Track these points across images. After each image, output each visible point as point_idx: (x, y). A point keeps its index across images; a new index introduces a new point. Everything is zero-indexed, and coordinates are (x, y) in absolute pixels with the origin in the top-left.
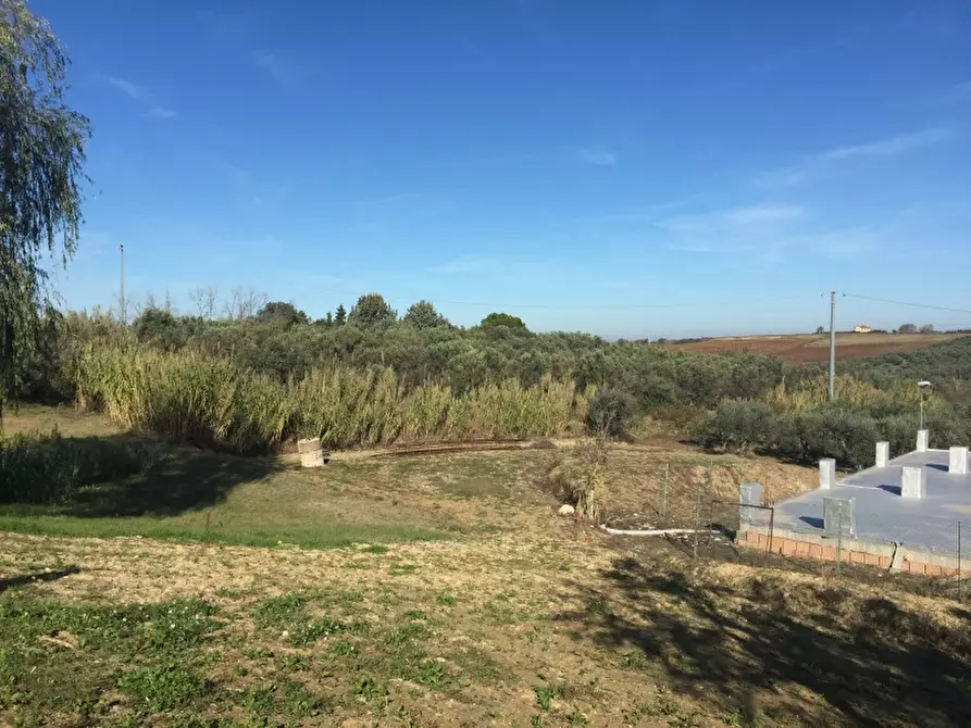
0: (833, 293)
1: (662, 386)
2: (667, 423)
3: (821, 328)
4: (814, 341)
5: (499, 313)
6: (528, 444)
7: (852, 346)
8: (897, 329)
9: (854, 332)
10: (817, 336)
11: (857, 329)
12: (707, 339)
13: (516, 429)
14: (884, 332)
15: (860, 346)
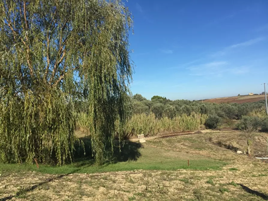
0: (264, 84)
1: (221, 113)
2: (226, 124)
3: (239, 95)
4: (238, 98)
5: (156, 96)
6: (193, 132)
7: (249, 99)
8: (261, 93)
9: (249, 95)
10: (238, 97)
11: (250, 94)
12: (207, 99)
13: (188, 128)
14: (258, 94)
15: (252, 99)
